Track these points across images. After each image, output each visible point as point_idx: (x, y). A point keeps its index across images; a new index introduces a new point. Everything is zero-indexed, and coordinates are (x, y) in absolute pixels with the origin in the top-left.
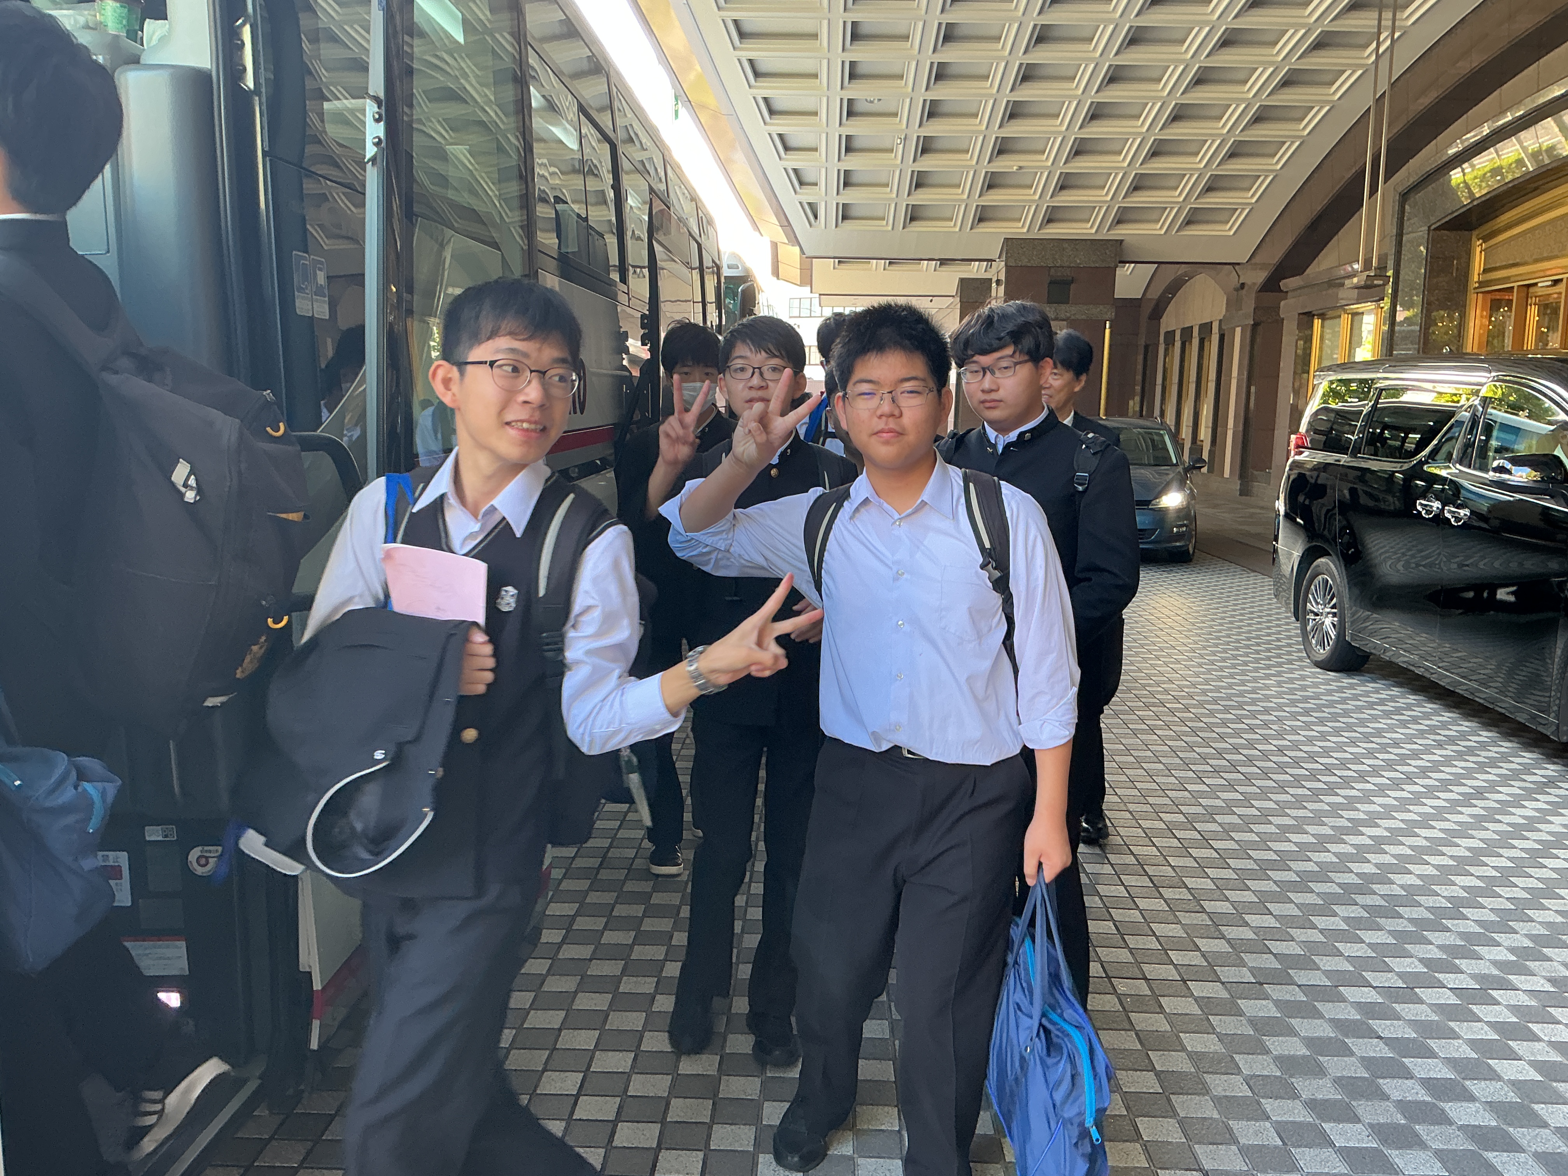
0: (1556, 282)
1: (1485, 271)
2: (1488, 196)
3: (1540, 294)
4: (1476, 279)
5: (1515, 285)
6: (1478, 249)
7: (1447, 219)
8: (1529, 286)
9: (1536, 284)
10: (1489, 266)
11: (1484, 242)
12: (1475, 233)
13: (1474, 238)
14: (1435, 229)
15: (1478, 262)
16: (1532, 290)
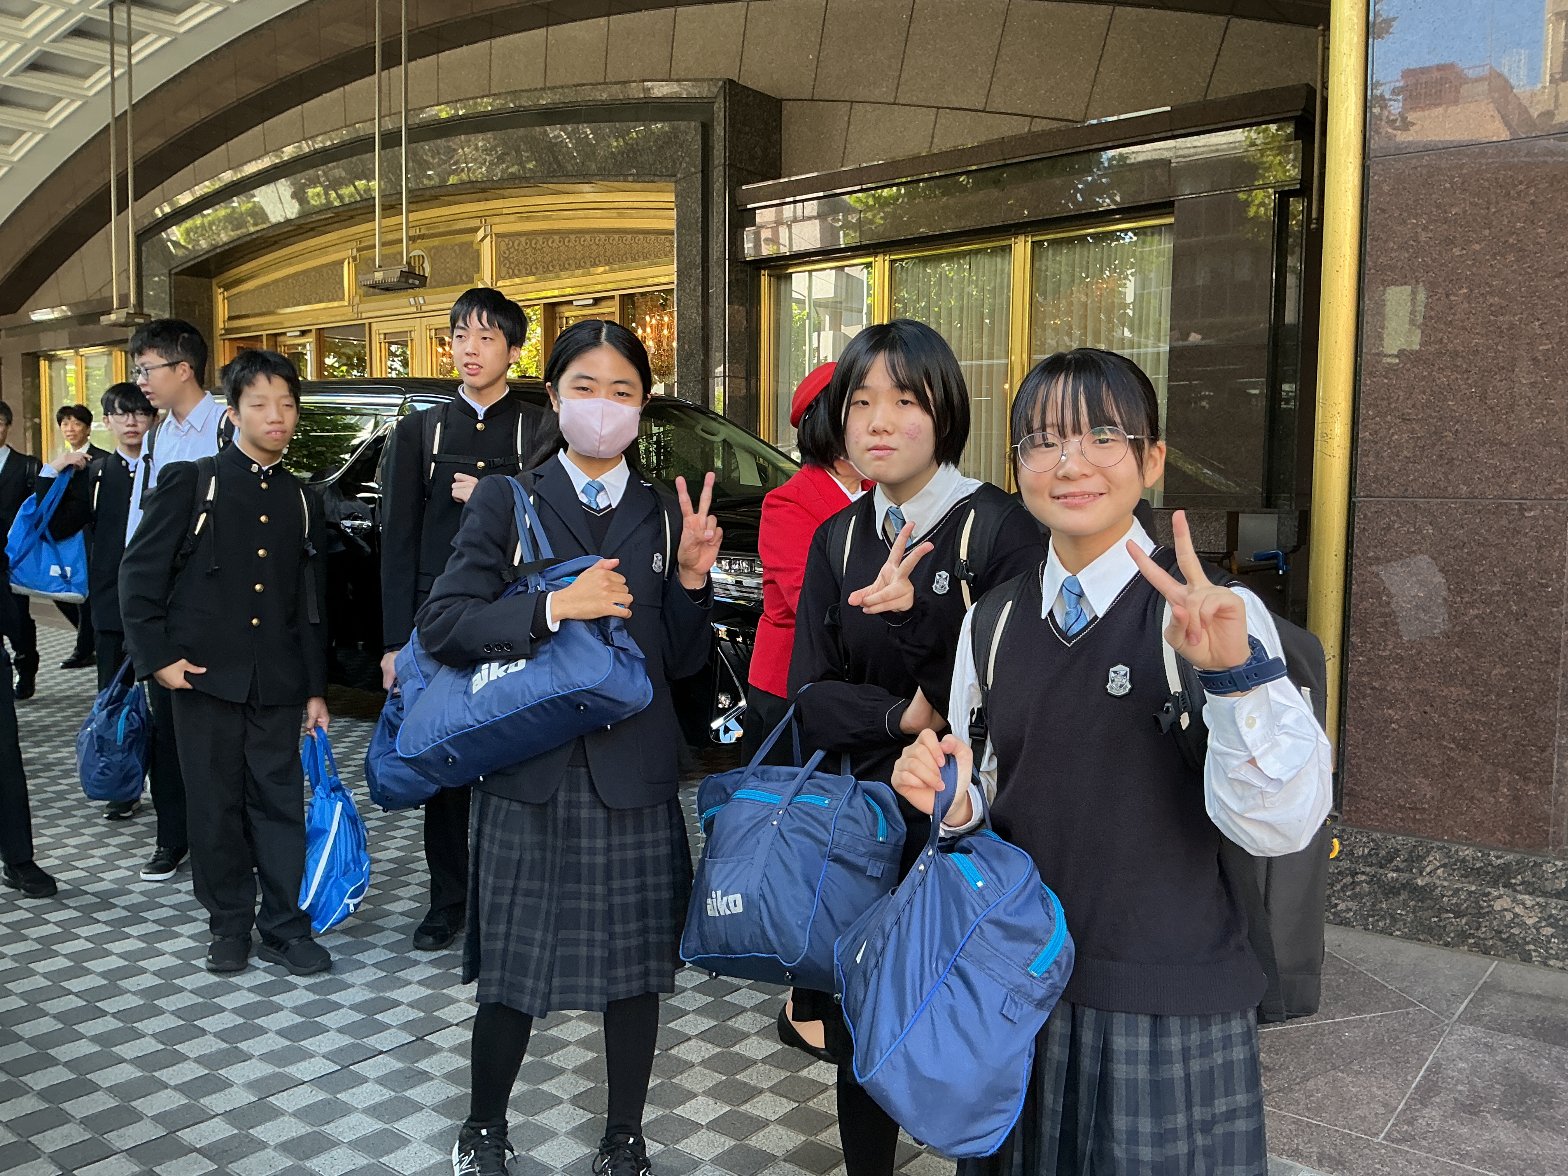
0: (303, 333)
1: (231, 318)
2: (231, 245)
3: (288, 343)
4: (221, 325)
5: (264, 333)
6: (220, 298)
7: (189, 264)
8: (276, 335)
9: (284, 334)
10: (233, 314)
11: (226, 290)
12: (214, 282)
13: (214, 287)
14: (176, 274)
15: (222, 310)
16: (280, 339)
